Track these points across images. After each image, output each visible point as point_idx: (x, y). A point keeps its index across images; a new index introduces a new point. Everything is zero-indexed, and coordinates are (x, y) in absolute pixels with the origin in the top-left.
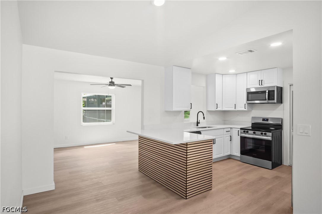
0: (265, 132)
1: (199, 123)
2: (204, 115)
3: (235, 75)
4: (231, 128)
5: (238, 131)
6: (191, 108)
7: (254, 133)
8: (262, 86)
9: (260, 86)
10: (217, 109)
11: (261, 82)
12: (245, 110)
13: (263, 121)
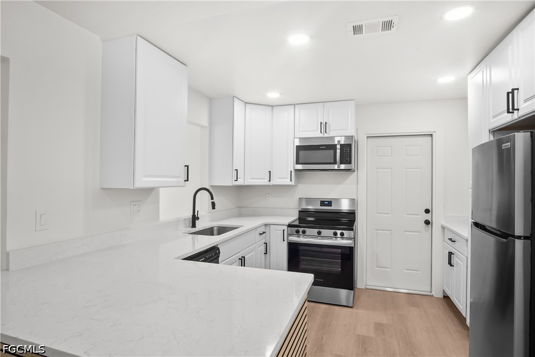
0: (341, 231)
1: (198, 218)
2: (212, 198)
3: (270, 108)
4: (266, 225)
5: (284, 230)
6: (188, 180)
7: (319, 233)
8: (326, 135)
9: (321, 135)
10: (237, 183)
11: (324, 126)
12: (290, 183)
13: (321, 206)
